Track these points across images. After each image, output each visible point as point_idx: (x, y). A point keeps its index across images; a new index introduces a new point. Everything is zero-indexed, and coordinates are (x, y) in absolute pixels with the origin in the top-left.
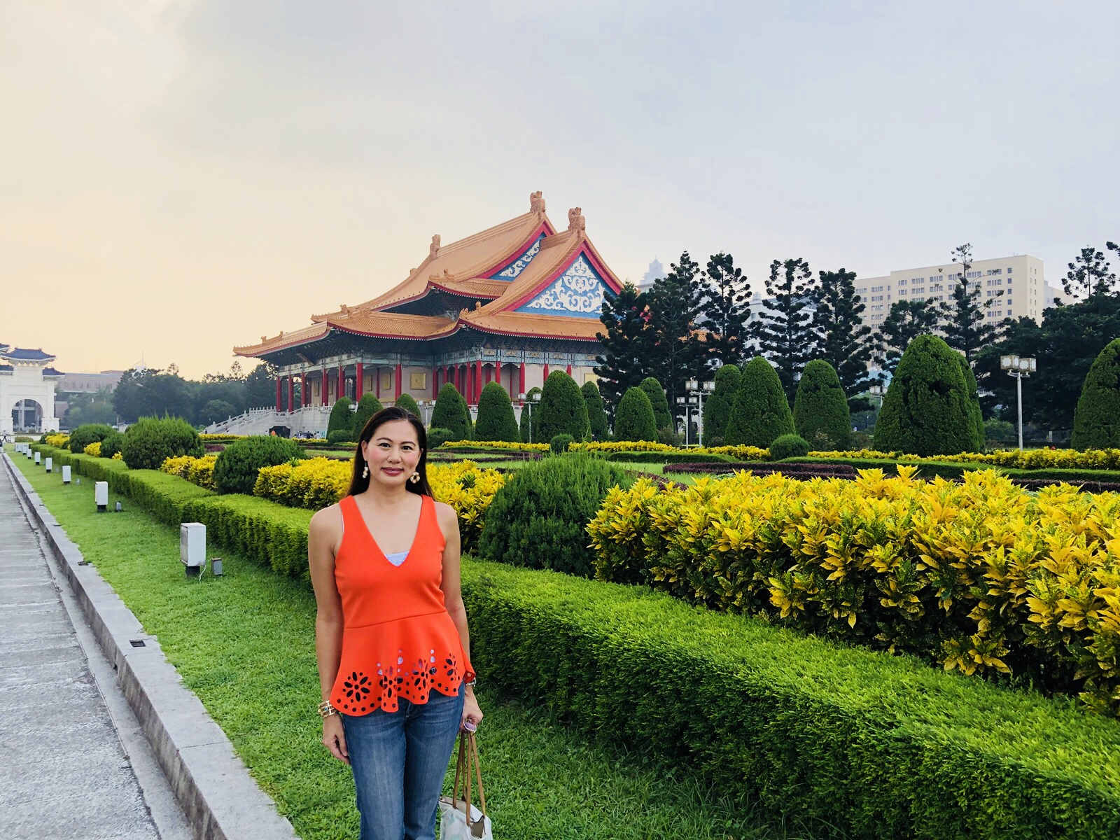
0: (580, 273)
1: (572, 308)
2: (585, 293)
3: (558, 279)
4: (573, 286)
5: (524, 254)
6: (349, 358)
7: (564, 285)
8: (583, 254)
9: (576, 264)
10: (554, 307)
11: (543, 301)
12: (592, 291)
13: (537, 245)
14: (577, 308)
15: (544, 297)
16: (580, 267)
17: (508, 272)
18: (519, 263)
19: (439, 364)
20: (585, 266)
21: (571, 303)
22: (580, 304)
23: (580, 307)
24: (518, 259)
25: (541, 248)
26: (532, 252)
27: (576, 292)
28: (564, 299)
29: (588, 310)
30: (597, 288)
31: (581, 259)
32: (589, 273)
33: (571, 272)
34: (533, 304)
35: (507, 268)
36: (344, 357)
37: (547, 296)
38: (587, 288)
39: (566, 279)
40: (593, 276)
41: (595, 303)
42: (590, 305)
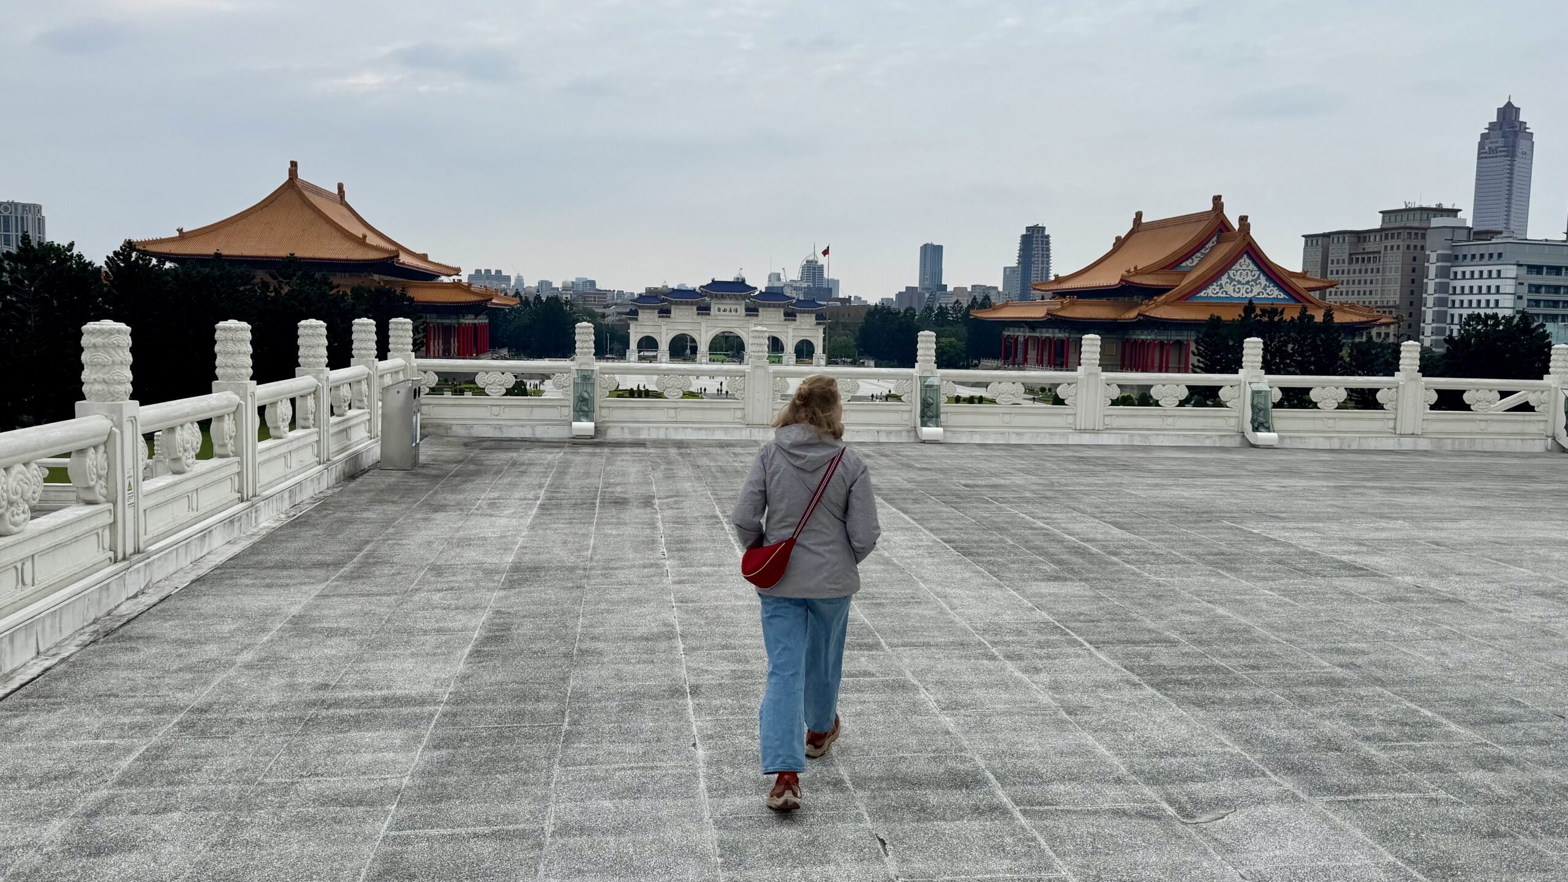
0: (1244, 267)
1: (1236, 295)
2: (1248, 282)
3: (1223, 275)
4: (1237, 278)
5: (1203, 247)
6: (1060, 332)
7: (1229, 277)
8: (1247, 253)
9: (1242, 261)
10: (1219, 295)
11: (1211, 291)
12: (1255, 281)
13: (1215, 239)
14: (1240, 295)
15: (1211, 287)
16: (1245, 262)
17: (1188, 263)
18: (1198, 254)
19: (1126, 337)
20: (1248, 261)
21: (1234, 290)
22: (1243, 291)
23: (1243, 294)
24: (1198, 251)
25: (1218, 242)
26: (1210, 245)
27: (1239, 282)
28: (1230, 289)
29: (1250, 295)
30: (1258, 278)
31: (1245, 256)
32: (1252, 266)
33: (1237, 266)
34: (1202, 294)
35: (1187, 259)
36: (1057, 330)
37: (1214, 287)
38: (1250, 278)
39: (1231, 273)
40: (1256, 269)
41: (1256, 290)
42: (1251, 291)
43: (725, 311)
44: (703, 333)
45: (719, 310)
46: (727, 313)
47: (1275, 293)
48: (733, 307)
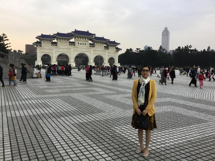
43: (81, 44)
44: (72, 53)
45: (78, 44)
46: (82, 45)
48: (84, 43)
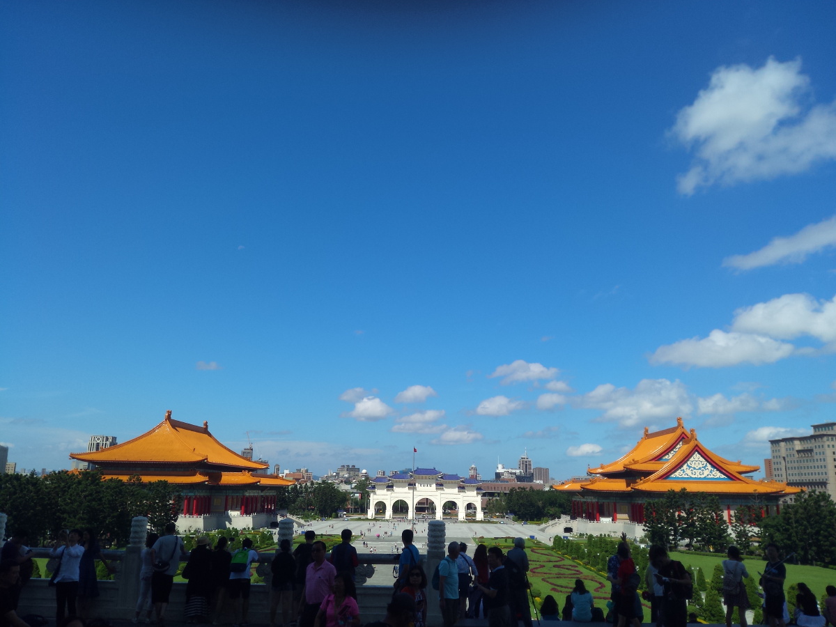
0: (697, 459)
1: (693, 476)
2: (700, 469)
3: (684, 464)
4: (693, 466)
5: (675, 447)
6: (594, 499)
7: (688, 465)
8: (697, 451)
9: (695, 455)
10: (683, 476)
11: (678, 474)
12: (704, 467)
13: (681, 443)
14: (696, 476)
15: (678, 472)
16: (697, 456)
17: (666, 457)
18: (672, 452)
19: (633, 502)
20: (698, 456)
21: (692, 473)
22: (698, 474)
24: (672, 450)
26: (678, 446)
27: (694, 468)
28: (689, 472)
29: (702, 476)
30: (706, 466)
31: (696, 453)
32: (701, 459)
33: (692, 459)
34: (673, 476)
35: (665, 455)
36: (592, 498)
37: (680, 471)
38: (701, 466)
39: (689, 462)
40: (704, 460)
41: (706, 473)
42: (703, 474)
43: (424, 486)
44: (412, 499)
45: (421, 486)
46: (426, 487)
47: (718, 475)
48: (429, 484)
